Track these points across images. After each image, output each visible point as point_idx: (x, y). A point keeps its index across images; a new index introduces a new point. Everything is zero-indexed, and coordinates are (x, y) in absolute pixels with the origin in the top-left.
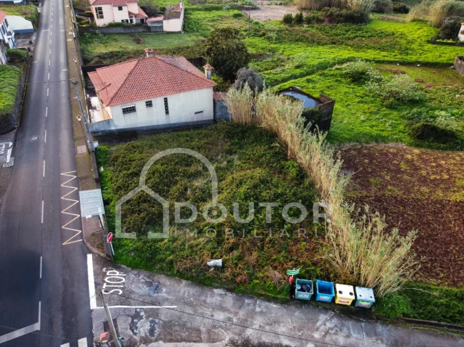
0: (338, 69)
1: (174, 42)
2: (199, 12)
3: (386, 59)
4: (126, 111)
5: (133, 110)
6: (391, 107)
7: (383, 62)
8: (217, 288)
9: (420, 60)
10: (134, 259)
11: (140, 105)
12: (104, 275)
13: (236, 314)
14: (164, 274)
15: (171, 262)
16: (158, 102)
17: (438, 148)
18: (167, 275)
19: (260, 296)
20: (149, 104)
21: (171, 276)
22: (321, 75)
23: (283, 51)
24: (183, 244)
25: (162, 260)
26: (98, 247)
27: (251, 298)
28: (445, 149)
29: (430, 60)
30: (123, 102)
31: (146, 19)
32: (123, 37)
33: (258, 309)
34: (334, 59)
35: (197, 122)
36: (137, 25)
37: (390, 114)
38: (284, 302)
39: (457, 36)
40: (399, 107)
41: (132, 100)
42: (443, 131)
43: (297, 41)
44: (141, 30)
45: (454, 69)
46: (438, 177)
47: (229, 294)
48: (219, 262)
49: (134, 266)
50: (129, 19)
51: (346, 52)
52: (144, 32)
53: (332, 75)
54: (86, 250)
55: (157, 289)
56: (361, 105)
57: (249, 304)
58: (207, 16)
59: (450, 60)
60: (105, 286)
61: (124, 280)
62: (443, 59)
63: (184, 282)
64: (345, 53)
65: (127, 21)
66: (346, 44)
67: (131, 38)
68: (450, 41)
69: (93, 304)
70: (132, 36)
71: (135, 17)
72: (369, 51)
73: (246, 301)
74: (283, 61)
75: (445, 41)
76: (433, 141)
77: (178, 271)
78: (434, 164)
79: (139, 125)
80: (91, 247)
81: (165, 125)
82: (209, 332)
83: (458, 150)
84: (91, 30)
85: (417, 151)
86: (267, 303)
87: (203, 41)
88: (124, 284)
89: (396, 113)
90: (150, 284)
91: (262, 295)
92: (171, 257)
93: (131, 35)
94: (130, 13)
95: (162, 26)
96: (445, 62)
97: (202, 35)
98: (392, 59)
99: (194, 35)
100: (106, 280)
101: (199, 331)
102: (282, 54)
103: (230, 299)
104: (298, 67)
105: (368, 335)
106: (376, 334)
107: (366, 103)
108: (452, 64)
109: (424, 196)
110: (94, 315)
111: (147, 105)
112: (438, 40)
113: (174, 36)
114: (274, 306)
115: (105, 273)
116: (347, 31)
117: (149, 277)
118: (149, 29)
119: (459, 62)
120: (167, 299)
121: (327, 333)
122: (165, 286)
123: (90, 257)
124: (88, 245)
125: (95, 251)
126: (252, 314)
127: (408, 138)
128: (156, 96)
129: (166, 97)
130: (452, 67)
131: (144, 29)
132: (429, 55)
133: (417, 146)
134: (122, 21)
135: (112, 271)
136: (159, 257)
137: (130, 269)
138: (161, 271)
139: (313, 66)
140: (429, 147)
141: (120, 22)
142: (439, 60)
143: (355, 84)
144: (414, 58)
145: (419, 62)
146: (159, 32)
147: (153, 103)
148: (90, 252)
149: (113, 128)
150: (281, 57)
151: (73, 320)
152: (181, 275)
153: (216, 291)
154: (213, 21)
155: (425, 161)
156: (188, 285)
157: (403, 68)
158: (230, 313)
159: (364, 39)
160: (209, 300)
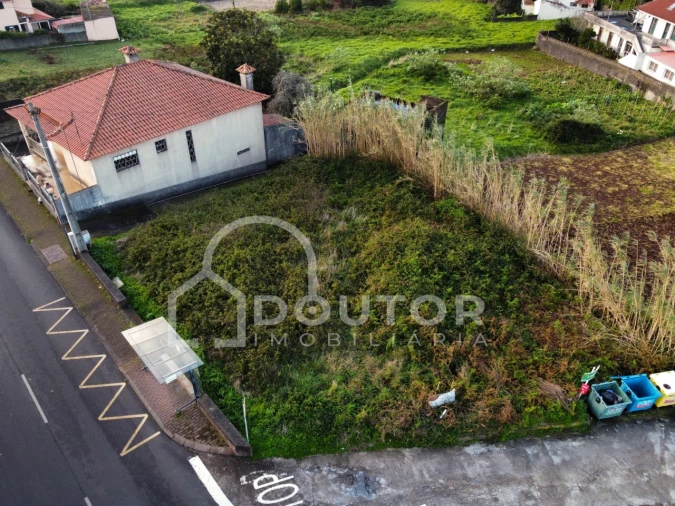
0: (394, 66)
2: (133, 9)
3: (450, 46)
4: (122, 165)
5: (133, 161)
6: (496, 107)
8: (467, 444)
9: (492, 43)
10: (293, 438)
11: (146, 151)
12: (251, 491)
13: (530, 481)
14: (362, 449)
15: (367, 422)
16: (176, 140)
17: (591, 151)
18: (370, 450)
19: (543, 435)
20: (161, 146)
21: (377, 449)
22: (377, 77)
23: (302, 51)
24: (367, 381)
25: (348, 424)
26: (203, 437)
27: (531, 442)
28: (597, 151)
30: (117, 147)
31: (51, 21)
32: (15, 56)
33: (557, 460)
34: (381, 53)
35: (241, 168)
36: (36, 34)
37: (502, 116)
38: (584, 433)
39: (520, 7)
40: (509, 106)
41: (132, 142)
43: (312, 35)
44: (47, 42)
45: (538, 49)
46: (617, 189)
47: (494, 448)
48: (451, 395)
49: (299, 453)
50: (19, 25)
51: (391, 43)
52: (52, 44)
53: (393, 75)
54: (180, 452)
55: (369, 484)
56: (458, 110)
57: (536, 456)
58: (149, 13)
59: (529, 38)
61: (297, 489)
62: (520, 39)
63: (407, 452)
64: (395, 46)
65: (16, 27)
66: (384, 34)
67: (32, 56)
68: (515, 15)
70: (34, 53)
71: (30, 19)
72: (420, 39)
73: (529, 451)
74: (308, 65)
75: (508, 16)
76: (579, 143)
77: (388, 436)
78: (599, 173)
79: (148, 190)
80: (188, 443)
81: (191, 182)
83: (614, 149)
85: (567, 160)
86: (561, 444)
87: (165, 50)
88: (300, 496)
89: (508, 114)
90: (349, 479)
91: (546, 432)
92: (363, 413)
93: (31, 51)
94: (19, 14)
95: (84, 33)
96: (524, 41)
97: (158, 41)
98: (457, 46)
99: (145, 42)
100: (260, 499)
102: (301, 56)
103: (499, 453)
104: (337, 70)
107: (461, 106)
108: (534, 44)
109: (619, 217)
111: (157, 149)
112: (500, 17)
113: (103, 46)
114: (575, 444)
115: (251, 487)
116: (374, 17)
117: (338, 465)
118: (60, 39)
119: (544, 39)
120: (400, 497)
122: (379, 472)
123: (196, 463)
124: (180, 439)
125: (204, 446)
126: (553, 472)
127: (547, 144)
128: (172, 129)
129: (188, 129)
130: (535, 47)
131: (52, 40)
132: (499, 35)
133: (565, 153)
134: (7, 28)
135: (261, 478)
136: (340, 418)
137: (292, 462)
138: (356, 445)
139: (359, 65)
140: (579, 151)
141: (4, 30)
142: (515, 40)
143: (432, 84)
144: (484, 41)
145: (492, 46)
146: (82, 42)
147: (168, 143)
148: (193, 453)
149: (101, 203)
150: (302, 59)
152: (398, 441)
153: (471, 450)
154: (164, 20)
155: (586, 171)
156: (419, 457)
157: (476, 57)
158: (519, 483)
159: (402, 24)
160: (470, 472)
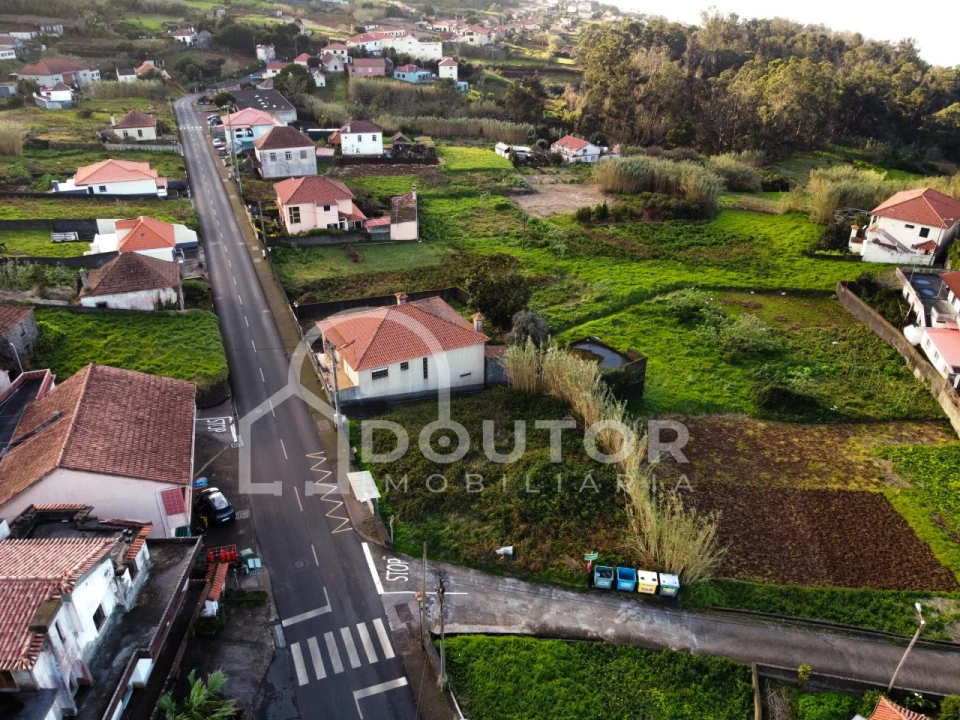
0: (659, 302)
1: (409, 260)
2: (440, 201)
3: (735, 284)
4: (376, 376)
5: (384, 374)
6: (734, 362)
7: (730, 289)
8: (508, 577)
9: (786, 285)
10: (415, 547)
11: (394, 369)
12: (386, 563)
13: (532, 601)
14: (449, 562)
15: (456, 550)
16: (416, 364)
17: (791, 421)
18: (453, 564)
19: (555, 585)
20: (405, 366)
21: (457, 565)
22: (633, 312)
23: (577, 273)
24: (467, 532)
25: (445, 548)
26: (372, 535)
27: (546, 587)
28: (801, 422)
29: (801, 286)
30: (375, 364)
31: (364, 221)
32: (330, 251)
33: (554, 597)
34: (654, 285)
35: (463, 387)
36: (351, 232)
37: (731, 372)
38: (582, 591)
39: (847, 244)
40: (746, 362)
41: (385, 362)
42: (799, 396)
43: (598, 254)
44: (357, 239)
45: (837, 299)
46: (786, 460)
47: (522, 583)
48: (510, 549)
49: (416, 555)
50: (338, 222)
51: (674, 272)
52: (360, 242)
53: (651, 313)
54: (359, 539)
56: (691, 359)
57: (544, 593)
58: (454, 208)
59: (831, 285)
60: (388, 573)
61: (407, 568)
62: (821, 285)
63: (472, 571)
64: (672, 276)
65: (336, 225)
66: (675, 259)
67: (342, 252)
68: (835, 253)
69: (380, 590)
70: (344, 249)
71: (348, 219)
72: (710, 270)
73: (541, 589)
74: (577, 289)
75: (827, 253)
76: (785, 412)
77: (465, 559)
78: (782, 442)
79: (390, 393)
80: (364, 536)
81: (422, 392)
82: (504, 616)
83: (819, 423)
84: (282, 241)
85: (762, 425)
86: (564, 592)
87: (453, 256)
88: (407, 571)
89: (738, 371)
90: (435, 572)
91: (558, 584)
92: (456, 545)
93: (342, 247)
94: (341, 215)
95: (389, 233)
96: (823, 288)
97: (451, 245)
98: (744, 285)
99: (438, 245)
100: (388, 567)
101: (494, 616)
102: (575, 277)
103: (523, 586)
104: (599, 300)
105: (673, 622)
106: (681, 621)
107: (697, 355)
108: (834, 292)
109: (763, 483)
110: (383, 600)
111: (402, 367)
112: (817, 252)
113: (401, 247)
114: (572, 594)
115: (386, 561)
116: (678, 235)
117: (433, 566)
118: (368, 237)
119: (843, 289)
120: (457, 587)
121: (628, 619)
122: (452, 574)
123: (365, 546)
124: (361, 533)
125: (371, 539)
126: (548, 602)
127: (752, 407)
128: (414, 356)
130: (833, 296)
131: (361, 238)
132: (801, 277)
133: (763, 418)
134: (329, 226)
135: (393, 559)
136: (442, 544)
137: (411, 558)
138: (446, 559)
139: (623, 297)
140: (780, 419)
141: (326, 227)
142: (814, 286)
143: (684, 327)
144: (776, 282)
145: (784, 290)
146: (384, 241)
147: (410, 365)
148: (365, 541)
149: (358, 398)
150: (575, 282)
151: (363, 603)
152: (469, 564)
153: (508, 580)
154: (465, 217)
155: (771, 439)
156: (477, 574)
157: (760, 299)
158: (525, 600)
159: (703, 248)
160: (501, 588)
